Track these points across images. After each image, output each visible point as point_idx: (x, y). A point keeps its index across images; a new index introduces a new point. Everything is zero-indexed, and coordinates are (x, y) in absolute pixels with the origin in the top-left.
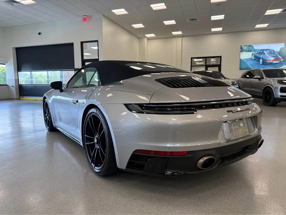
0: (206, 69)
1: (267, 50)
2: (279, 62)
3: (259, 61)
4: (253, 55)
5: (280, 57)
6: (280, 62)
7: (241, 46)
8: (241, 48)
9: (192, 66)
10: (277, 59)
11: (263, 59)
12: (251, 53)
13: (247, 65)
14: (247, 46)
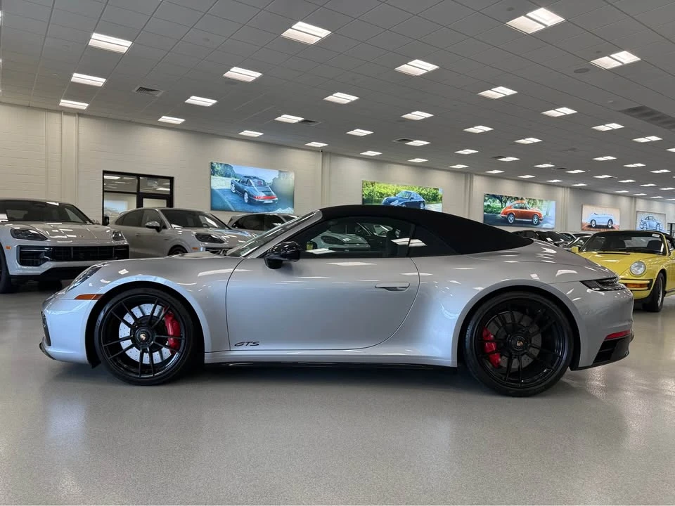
0: (140, 204)
1: (255, 178)
2: (272, 202)
3: (243, 197)
4: (232, 183)
5: (273, 193)
6: (274, 201)
7: (212, 163)
8: (213, 168)
9: (106, 191)
10: (269, 197)
11: (249, 195)
12: (229, 180)
13: (223, 202)
14: (221, 164)
